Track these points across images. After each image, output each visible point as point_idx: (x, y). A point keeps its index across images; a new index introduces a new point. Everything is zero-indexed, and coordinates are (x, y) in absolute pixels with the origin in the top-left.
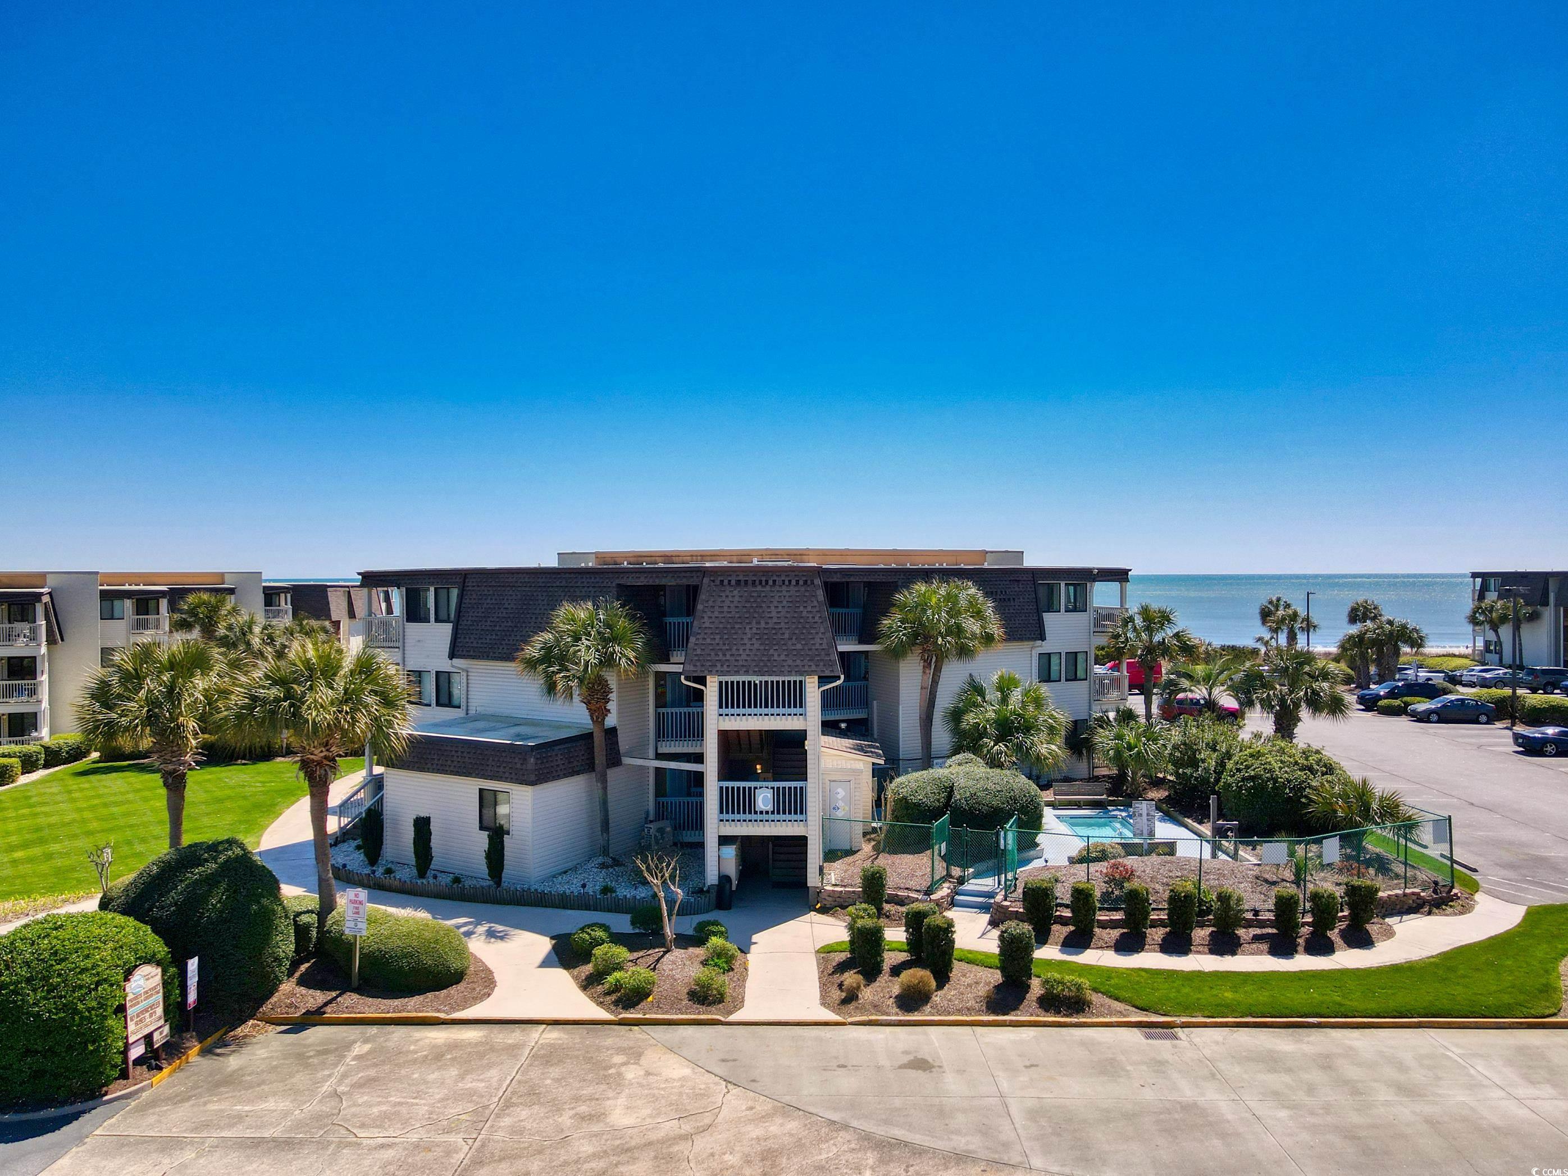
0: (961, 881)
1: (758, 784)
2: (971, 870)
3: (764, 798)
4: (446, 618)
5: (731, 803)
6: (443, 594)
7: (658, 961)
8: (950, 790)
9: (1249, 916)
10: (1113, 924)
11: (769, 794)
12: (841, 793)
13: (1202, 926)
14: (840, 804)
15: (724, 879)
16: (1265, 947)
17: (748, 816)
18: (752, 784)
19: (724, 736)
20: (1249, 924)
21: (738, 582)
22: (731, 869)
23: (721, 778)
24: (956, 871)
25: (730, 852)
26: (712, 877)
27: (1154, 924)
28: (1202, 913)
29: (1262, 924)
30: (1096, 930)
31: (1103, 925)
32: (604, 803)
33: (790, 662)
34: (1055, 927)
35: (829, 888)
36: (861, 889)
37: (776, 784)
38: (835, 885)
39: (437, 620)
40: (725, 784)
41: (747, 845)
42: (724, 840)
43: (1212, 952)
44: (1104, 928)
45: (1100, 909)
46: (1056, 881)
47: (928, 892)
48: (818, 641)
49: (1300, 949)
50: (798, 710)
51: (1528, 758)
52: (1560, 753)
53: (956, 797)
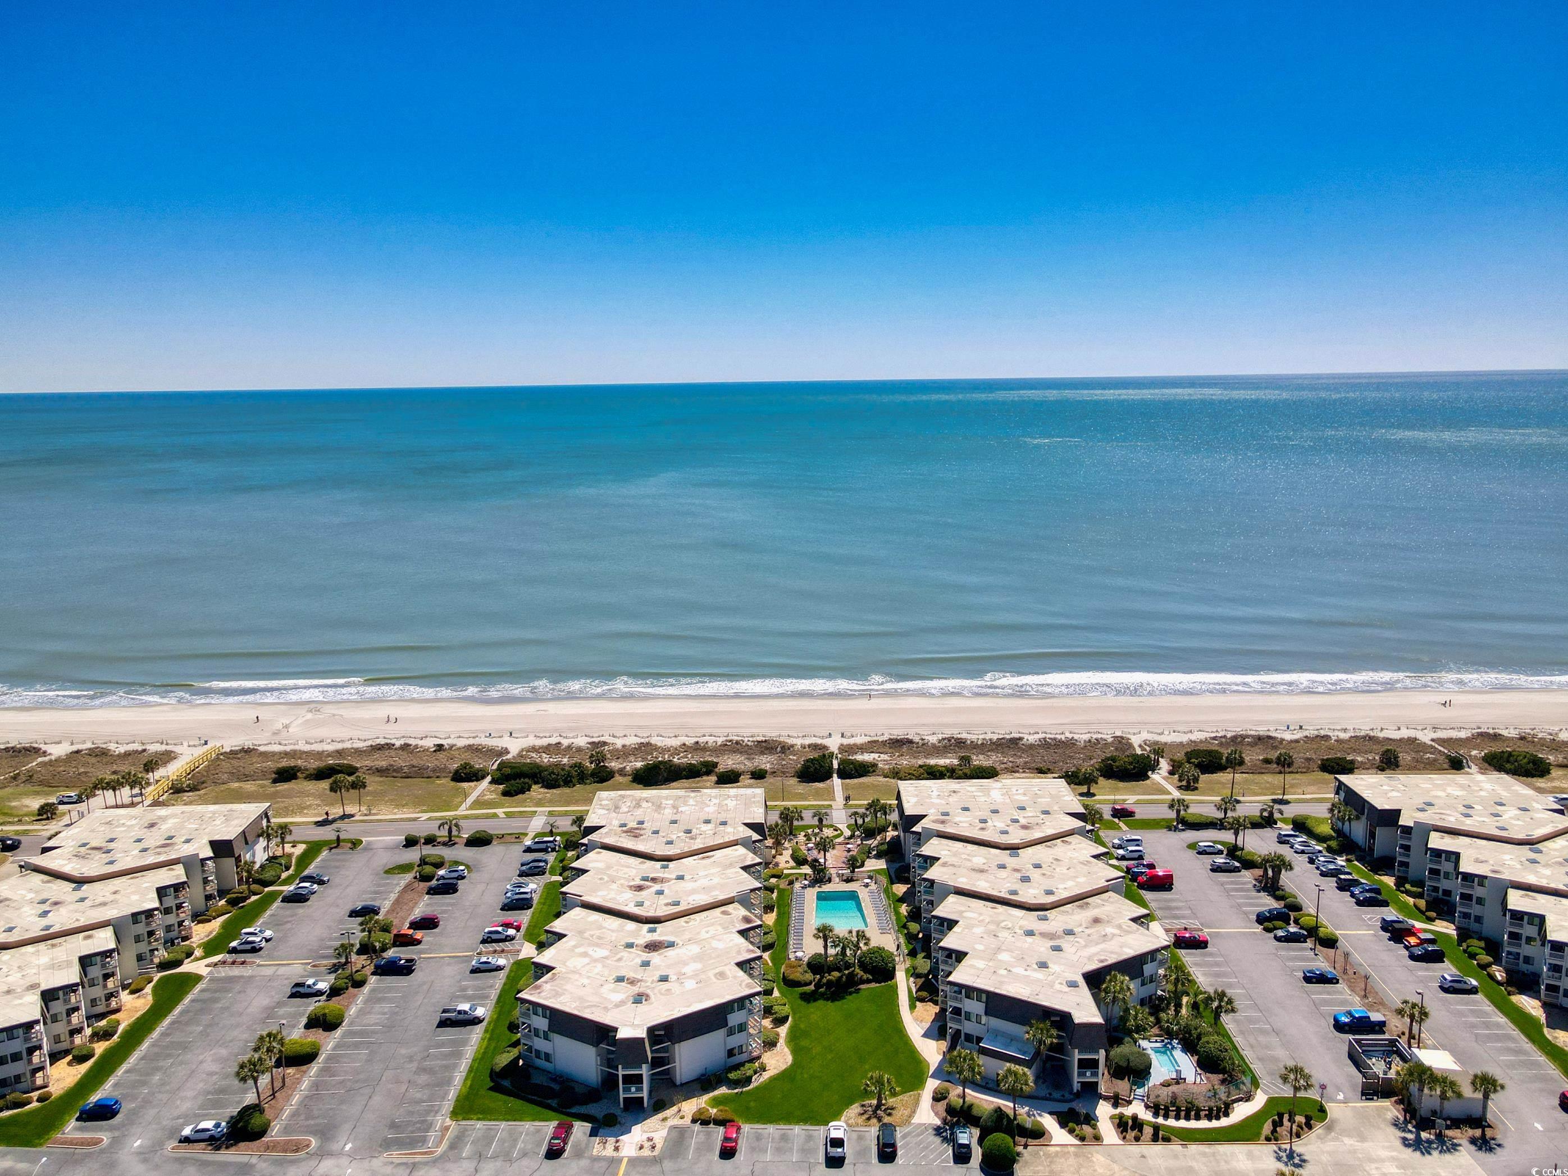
0: (1135, 1091)
1: (1087, 1070)
2: (1137, 1087)
5: (1080, 1075)
7: (1081, 1126)
9: (1203, 1107)
10: (1173, 1111)
11: (1089, 1073)
13: (1193, 1111)
16: (1206, 1118)
17: (1084, 1077)
18: (1085, 1070)
19: (1079, 1060)
20: (1203, 1110)
22: (1081, 1090)
23: (1078, 1068)
24: (1133, 1087)
25: (1079, 1085)
27: (1182, 1111)
28: (1192, 1106)
29: (1206, 1110)
31: (1171, 1111)
33: (1094, 1044)
34: (1161, 1111)
35: (1106, 1095)
36: (1112, 1095)
37: (1091, 1070)
38: (1107, 1093)
39: (977, 1000)
41: (1083, 1084)
42: (1078, 1082)
43: (1195, 1120)
45: (1169, 1106)
46: (1158, 1095)
47: (1129, 1097)
49: (1214, 1118)
50: (1096, 1054)
51: (1305, 984)
52: (1318, 982)
53: (1131, 1064)
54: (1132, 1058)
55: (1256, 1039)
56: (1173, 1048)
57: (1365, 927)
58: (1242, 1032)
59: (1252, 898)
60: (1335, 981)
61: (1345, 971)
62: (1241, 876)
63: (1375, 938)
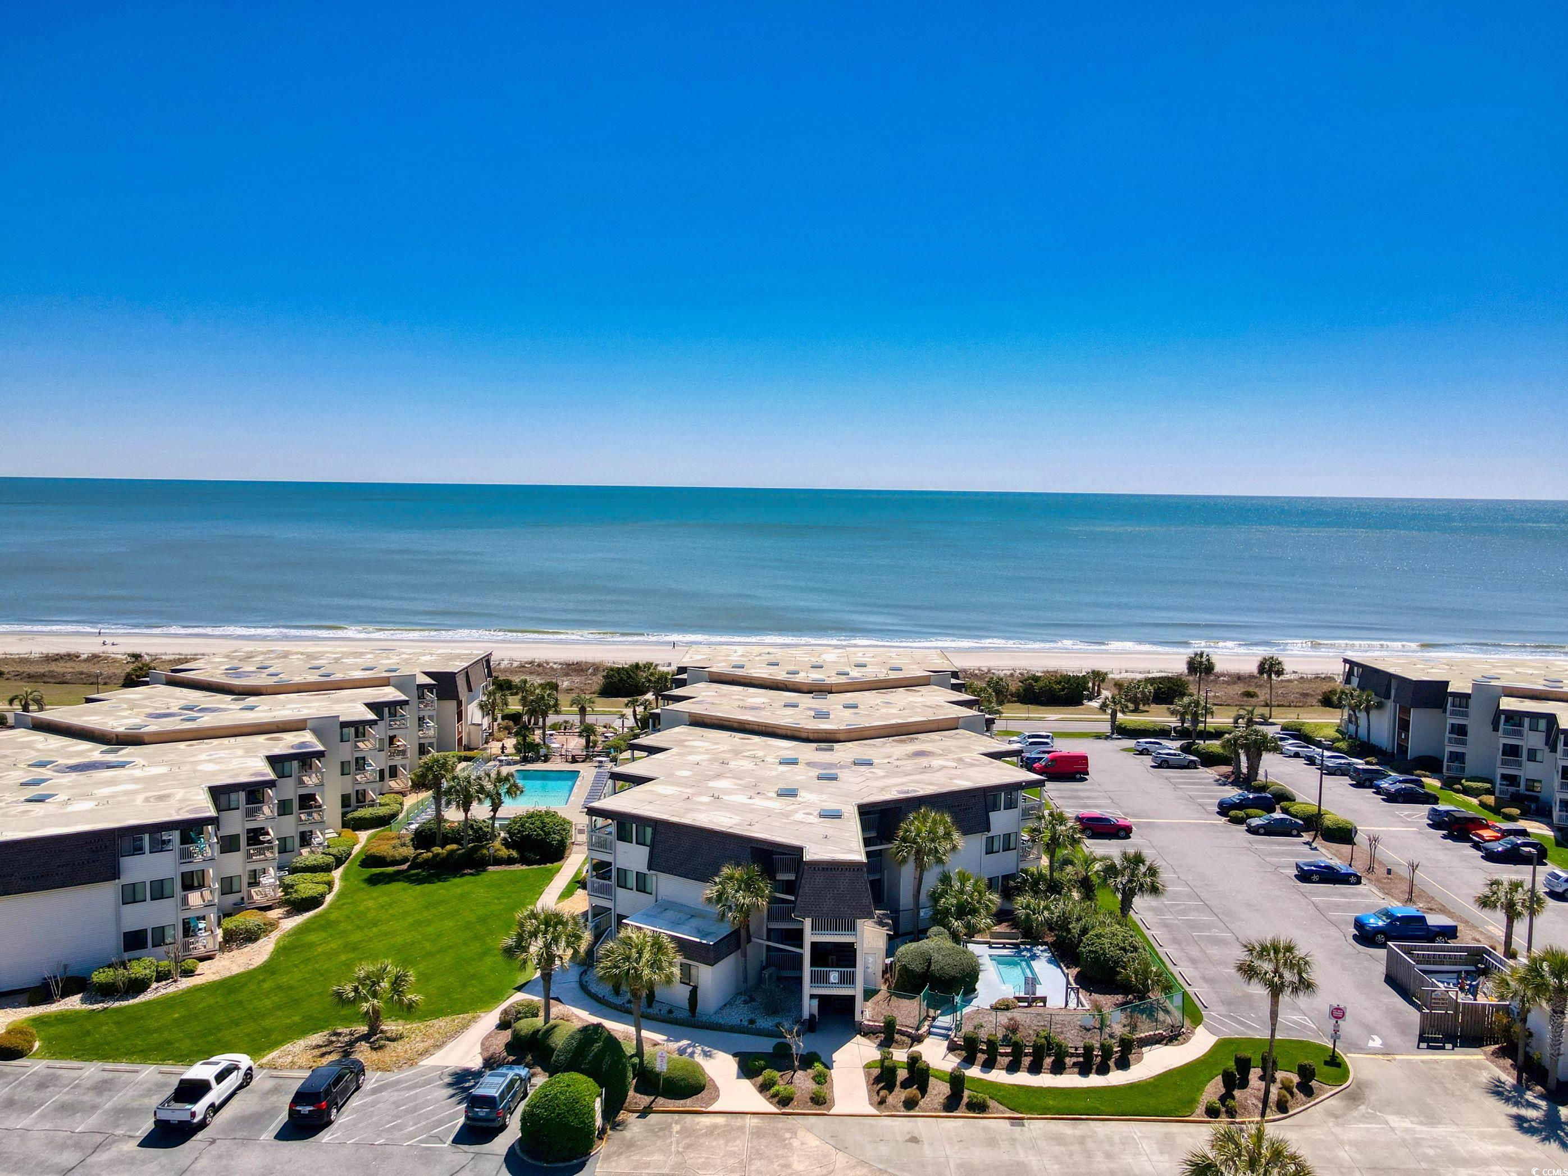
0: (934, 1019)
1: (831, 969)
2: (939, 1011)
3: (834, 976)
4: (642, 842)
5: (817, 979)
6: (641, 828)
7: (792, 1077)
8: (929, 962)
9: (1073, 1051)
10: (1006, 1055)
11: (837, 974)
12: (871, 960)
13: (1049, 1055)
14: (870, 966)
15: (812, 1016)
16: (1076, 1070)
17: (825, 985)
18: (828, 969)
19: (814, 945)
20: (1072, 1055)
21: (823, 868)
22: (815, 1011)
23: (812, 965)
24: (932, 1012)
25: (815, 1002)
26: (806, 1015)
27: (1026, 1055)
28: (1049, 1049)
29: (1078, 1055)
30: (999, 1058)
31: (1002, 1055)
32: (745, 967)
33: (849, 912)
34: (979, 1055)
35: (866, 1022)
36: (882, 1024)
37: (840, 969)
38: (869, 1020)
39: (637, 843)
40: (814, 969)
41: (824, 1000)
42: (812, 996)
43: (1052, 1072)
44: (1002, 1056)
45: (1001, 1045)
46: (982, 1026)
47: (918, 1029)
48: (864, 901)
49: (1094, 1071)
50: (853, 933)
51: (1300, 884)
52: (1322, 881)
53: (933, 968)
54: (936, 957)
55: (1202, 950)
56: (1034, 957)
57: (1401, 824)
58: (1176, 941)
59: (1212, 791)
60: (1353, 879)
61: (1370, 869)
62: (1198, 773)
63: (1420, 836)
